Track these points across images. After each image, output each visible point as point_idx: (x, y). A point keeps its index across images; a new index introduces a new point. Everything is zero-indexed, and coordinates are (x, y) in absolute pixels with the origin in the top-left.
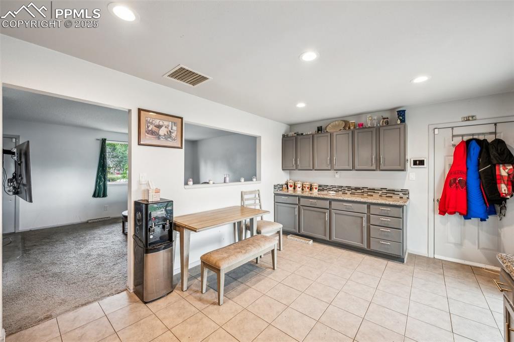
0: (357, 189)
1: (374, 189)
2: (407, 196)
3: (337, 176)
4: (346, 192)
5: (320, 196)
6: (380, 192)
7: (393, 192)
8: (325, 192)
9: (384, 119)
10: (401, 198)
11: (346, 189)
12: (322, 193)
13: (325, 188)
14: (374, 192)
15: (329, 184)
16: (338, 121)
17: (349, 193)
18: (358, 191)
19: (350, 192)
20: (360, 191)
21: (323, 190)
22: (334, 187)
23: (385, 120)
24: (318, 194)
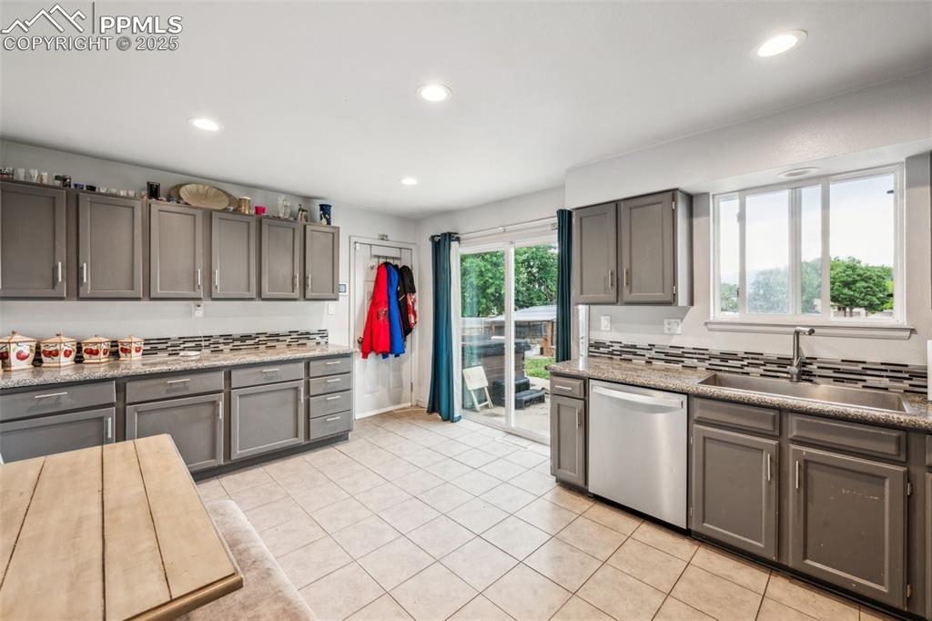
0: (244, 338)
1: (278, 335)
2: (325, 340)
3: (199, 313)
4: (221, 347)
5: (148, 370)
6: (288, 339)
7: (306, 335)
8: (162, 356)
9: (303, 211)
10: (318, 343)
11: (221, 340)
12: (153, 359)
13: (160, 346)
14: (278, 341)
15: (174, 333)
16: (204, 185)
17: (227, 348)
18: (248, 342)
19: (230, 346)
20: (252, 342)
21: (154, 351)
22: (192, 339)
23: (304, 213)
24: (143, 365)
